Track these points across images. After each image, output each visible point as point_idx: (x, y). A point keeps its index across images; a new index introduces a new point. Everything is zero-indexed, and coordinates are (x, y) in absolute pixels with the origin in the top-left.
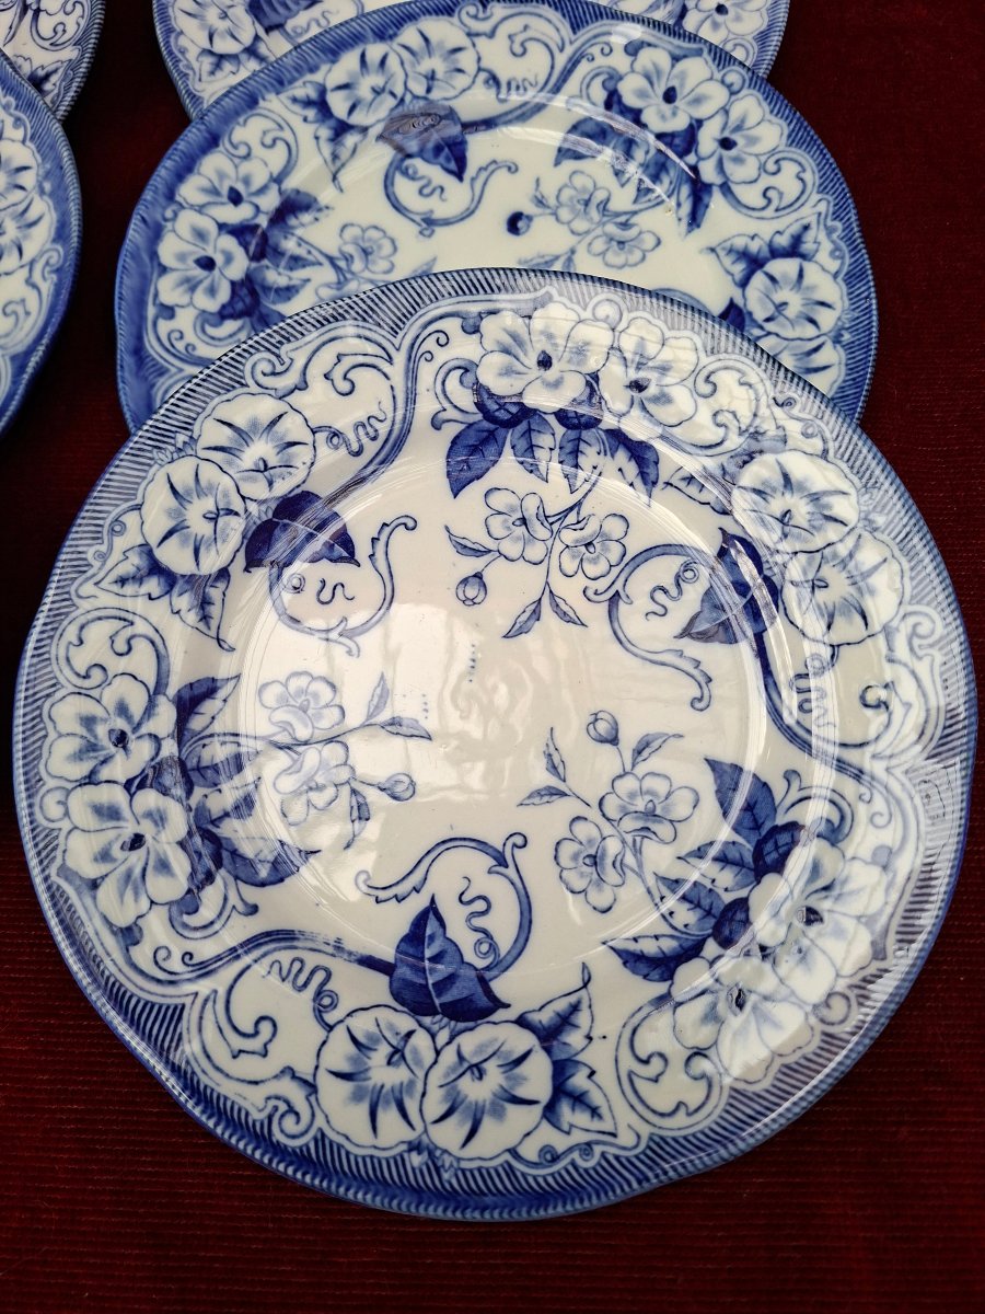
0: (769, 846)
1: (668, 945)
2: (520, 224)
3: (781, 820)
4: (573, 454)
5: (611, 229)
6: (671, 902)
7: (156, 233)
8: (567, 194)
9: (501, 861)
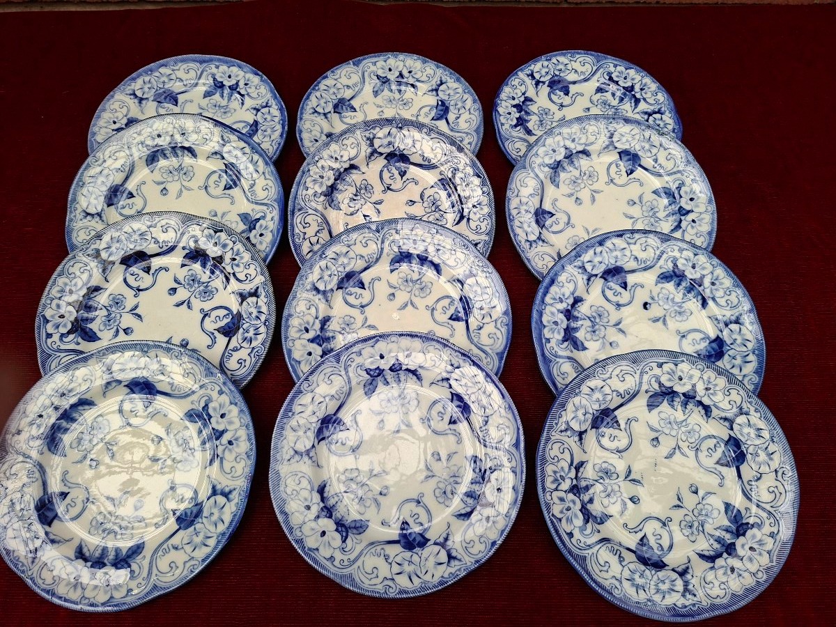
0: (740, 529)
1: (712, 553)
2: (648, 306)
3: (744, 521)
4: (685, 405)
5: (676, 308)
6: (712, 541)
7: (541, 314)
8: (661, 295)
9: (664, 524)
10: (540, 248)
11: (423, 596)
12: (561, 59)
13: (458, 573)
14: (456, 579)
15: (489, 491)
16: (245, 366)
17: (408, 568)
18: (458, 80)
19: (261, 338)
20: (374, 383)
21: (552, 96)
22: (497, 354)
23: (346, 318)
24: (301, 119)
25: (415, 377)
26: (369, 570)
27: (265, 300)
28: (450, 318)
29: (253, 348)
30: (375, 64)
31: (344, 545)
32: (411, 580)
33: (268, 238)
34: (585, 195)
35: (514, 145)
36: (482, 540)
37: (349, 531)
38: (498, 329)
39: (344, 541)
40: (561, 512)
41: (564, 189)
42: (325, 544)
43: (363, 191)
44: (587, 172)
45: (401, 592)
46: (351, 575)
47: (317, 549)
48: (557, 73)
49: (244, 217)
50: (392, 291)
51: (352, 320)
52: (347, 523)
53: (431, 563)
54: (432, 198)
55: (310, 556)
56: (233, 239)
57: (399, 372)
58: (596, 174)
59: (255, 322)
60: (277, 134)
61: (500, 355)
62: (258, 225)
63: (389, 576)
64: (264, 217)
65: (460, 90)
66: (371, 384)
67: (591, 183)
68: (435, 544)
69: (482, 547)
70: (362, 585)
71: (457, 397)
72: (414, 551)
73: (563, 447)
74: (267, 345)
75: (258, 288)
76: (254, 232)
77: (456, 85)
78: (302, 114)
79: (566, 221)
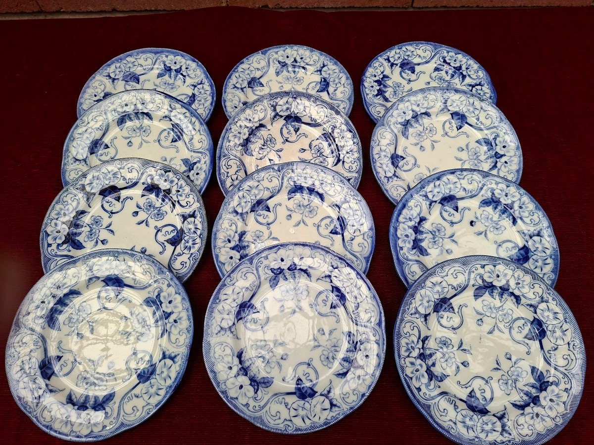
0: (543, 385)
1: (522, 403)
2: (473, 224)
3: (545, 380)
4: (501, 295)
5: (494, 225)
6: (522, 394)
7: (396, 229)
8: (483, 216)
9: (487, 382)
10: (395, 182)
11: (313, 432)
12: (409, 48)
13: (338, 416)
14: (336, 421)
15: (359, 357)
16: (186, 267)
17: (302, 412)
18: (336, 64)
19: (197, 246)
20: (277, 278)
21: (403, 74)
22: (365, 258)
23: (257, 232)
24: (225, 92)
25: (306, 275)
26: (274, 413)
27: (200, 220)
28: (331, 233)
29: (192, 254)
30: (277, 53)
31: (256, 396)
32: (304, 421)
33: (202, 176)
34: (427, 144)
35: (376, 109)
36: (355, 393)
37: (260, 385)
38: (365, 240)
39: (256, 393)
40: (412, 373)
41: (412, 140)
42: (242, 396)
43: (269, 143)
44: (428, 128)
45: (297, 430)
46: (261, 417)
47: (237, 398)
48: (406, 58)
49: (186, 161)
50: (289, 213)
51: (261, 234)
52: (258, 380)
53: (319, 407)
54: (317, 147)
55: (231, 403)
56: (178, 177)
57: (294, 271)
58: (435, 129)
59: (193, 235)
60: (209, 103)
61: (367, 259)
62: (195, 167)
63: (288, 418)
64: (199, 162)
65: (337, 71)
66: (275, 279)
67: (431, 135)
68: (321, 395)
69: (355, 398)
70: (269, 425)
71: (336, 289)
72: (306, 400)
73: (413, 325)
74: (202, 252)
75: (195, 211)
76: (192, 172)
77: (334, 67)
78: (226, 88)
79: (414, 162)
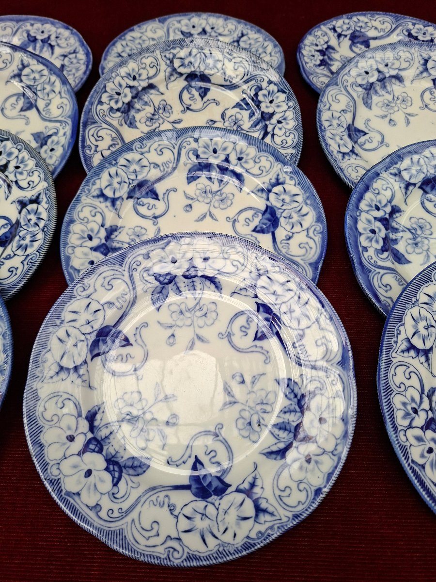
7: (355, 221)
10: (353, 160)
11: (221, 564)
12: (362, 18)
13: (270, 531)
14: (268, 541)
15: (309, 421)
16: (16, 274)
17: (200, 524)
18: (259, 31)
19: (36, 245)
20: (164, 291)
21: (354, 48)
22: (310, 264)
23: (136, 229)
24: (105, 59)
25: (213, 286)
26: (147, 525)
27: (46, 206)
28: (254, 230)
29: (28, 255)
30: (179, 22)
31: (115, 490)
32: (204, 541)
33: (59, 151)
34: (399, 117)
35: (318, 78)
36: (302, 486)
37: (124, 470)
38: (311, 238)
39: (115, 484)
40: (422, 456)
41: (377, 110)
42: (89, 489)
43: (161, 111)
44: (400, 97)
45: (190, 558)
46: (121, 532)
47: (78, 494)
48: (358, 29)
49: (37, 136)
50: (189, 202)
51: (143, 231)
52: (122, 461)
53: (231, 518)
54: (233, 118)
55: (67, 503)
56: (19, 147)
57: (194, 279)
58: (410, 99)
59: (33, 229)
60: (81, 73)
61: (314, 265)
62: (50, 141)
63: (174, 535)
64: (56, 134)
65: (261, 39)
66: (161, 292)
67: (405, 107)
68: (238, 490)
69: (302, 496)
70: (136, 547)
71: (264, 308)
72: (209, 500)
73: (408, 371)
74: (43, 251)
75: (39, 194)
76: (45, 147)
77: (257, 36)
78: (106, 55)
79: (380, 139)
